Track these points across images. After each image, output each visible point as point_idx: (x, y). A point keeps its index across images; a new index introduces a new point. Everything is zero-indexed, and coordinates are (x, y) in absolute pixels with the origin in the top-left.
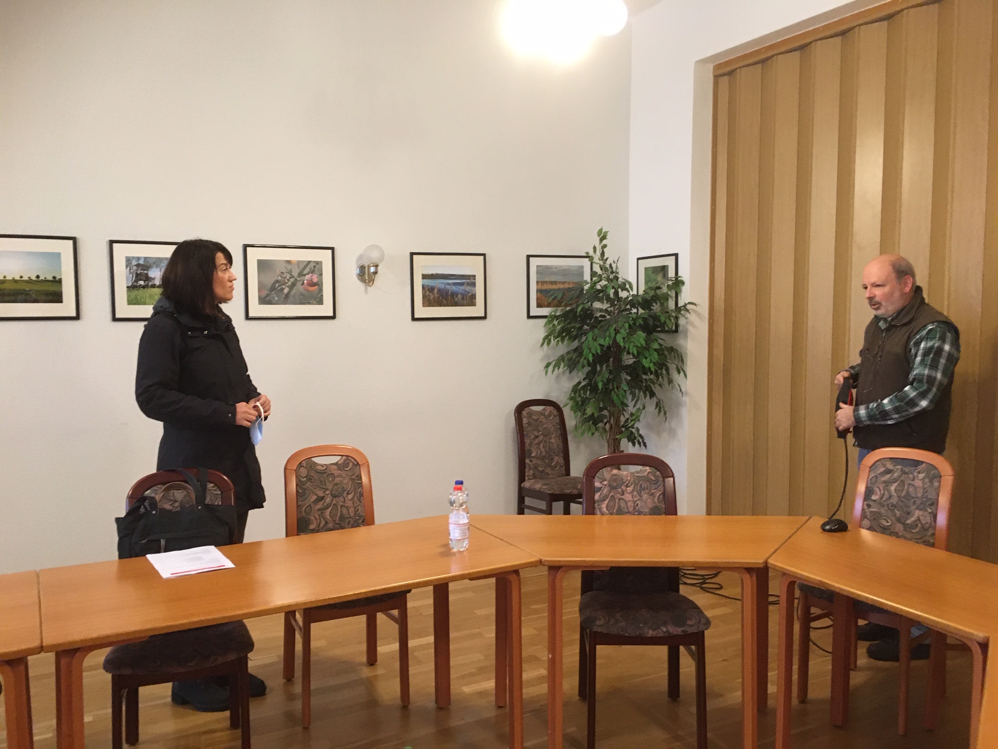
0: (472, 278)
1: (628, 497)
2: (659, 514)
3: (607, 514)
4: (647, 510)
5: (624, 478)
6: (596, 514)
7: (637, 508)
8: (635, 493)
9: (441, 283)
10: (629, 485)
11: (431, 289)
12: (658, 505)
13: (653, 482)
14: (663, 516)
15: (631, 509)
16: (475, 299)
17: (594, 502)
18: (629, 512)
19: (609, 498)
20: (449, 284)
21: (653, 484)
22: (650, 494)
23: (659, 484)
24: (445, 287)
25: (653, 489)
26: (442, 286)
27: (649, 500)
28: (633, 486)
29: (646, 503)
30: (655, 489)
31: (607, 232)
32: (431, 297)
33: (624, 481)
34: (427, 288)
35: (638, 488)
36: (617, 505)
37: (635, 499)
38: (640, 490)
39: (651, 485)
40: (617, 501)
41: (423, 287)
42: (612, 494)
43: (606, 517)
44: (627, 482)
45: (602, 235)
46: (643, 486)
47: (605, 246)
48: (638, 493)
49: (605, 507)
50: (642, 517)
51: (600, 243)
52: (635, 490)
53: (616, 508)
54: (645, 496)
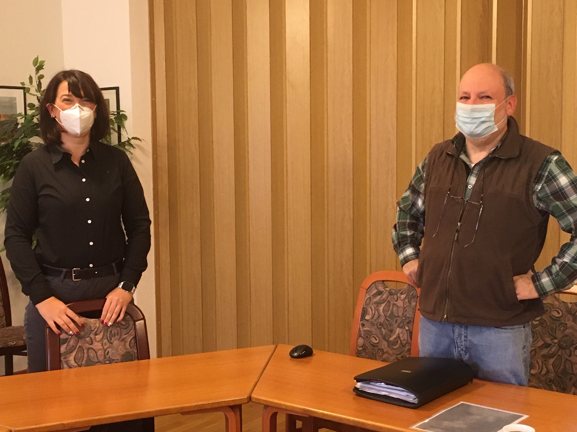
1: (97, 345)
2: (132, 360)
3: (76, 367)
4: (118, 357)
5: (92, 325)
6: (63, 369)
7: (108, 356)
8: (105, 341)
10: (98, 332)
12: (130, 351)
13: (124, 327)
14: (136, 362)
15: (101, 358)
17: (60, 355)
18: (99, 362)
19: (76, 349)
21: (123, 329)
22: (121, 339)
23: (130, 328)
25: (124, 333)
27: (120, 346)
28: (102, 333)
29: (117, 349)
30: (125, 335)
31: (43, 62)
33: (93, 329)
35: (108, 335)
36: (86, 356)
37: (105, 347)
38: (110, 337)
39: (122, 330)
40: (85, 351)
42: (80, 344)
43: (73, 370)
44: (96, 330)
45: (38, 65)
46: (113, 332)
47: (42, 77)
48: (108, 341)
49: (73, 359)
50: (113, 365)
51: (37, 74)
52: (105, 337)
53: (85, 359)
54: (116, 343)
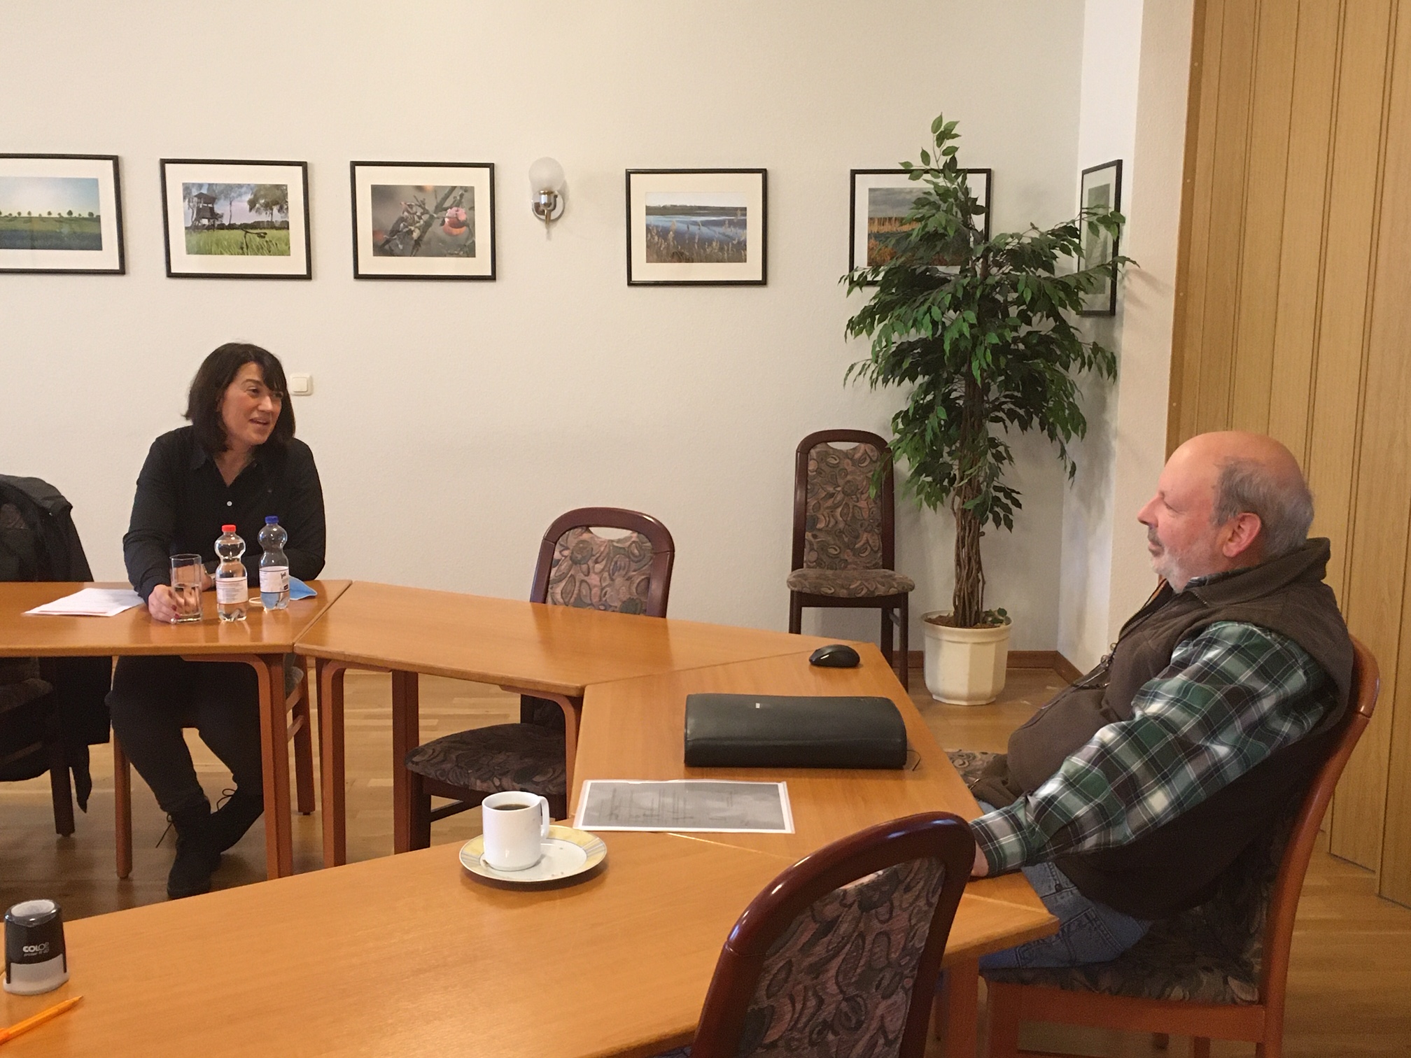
0: (739, 212)
1: (594, 579)
3: (561, 604)
5: (594, 548)
6: (547, 603)
7: (604, 599)
8: (606, 574)
9: (681, 222)
10: (600, 560)
11: (663, 233)
12: (635, 598)
16: (745, 249)
17: (549, 582)
18: (591, 604)
19: (567, 579)
20: (695, 223)
22: (626, 577)
23: (643, 563)
24: (688, 228)
26: (683, 227)
27: (624, 588)
28: (604, 562)
29: (618, 591)
30: (634, 571)
32: (663, 246)
33: (594, 553)
34: (655, 231)
36: (576, 592)
37: (604, 584)
38: (613, 569)
39: (631, 562)
41: (648, 230)
42: (572, 572)
44: (598, 555)
46: (618, 563)
47: (954, 148)
48: (609, 575)
49: (560, 592)
51: (940, 145)
52: (607, 569)
53: (574, 596)
